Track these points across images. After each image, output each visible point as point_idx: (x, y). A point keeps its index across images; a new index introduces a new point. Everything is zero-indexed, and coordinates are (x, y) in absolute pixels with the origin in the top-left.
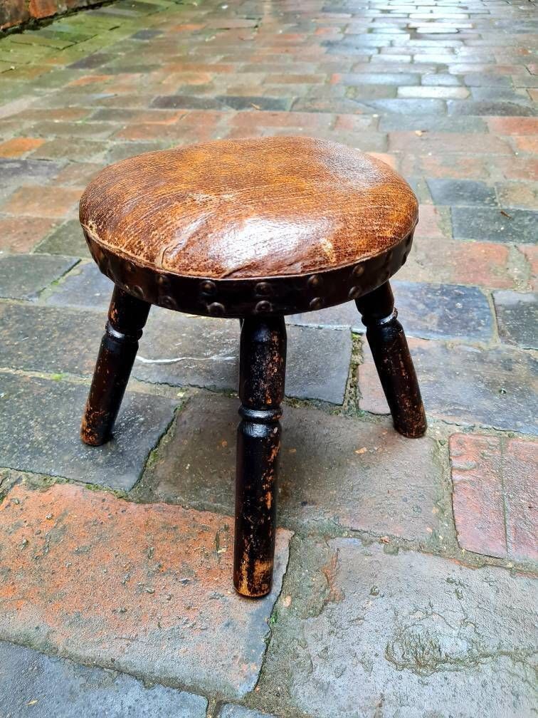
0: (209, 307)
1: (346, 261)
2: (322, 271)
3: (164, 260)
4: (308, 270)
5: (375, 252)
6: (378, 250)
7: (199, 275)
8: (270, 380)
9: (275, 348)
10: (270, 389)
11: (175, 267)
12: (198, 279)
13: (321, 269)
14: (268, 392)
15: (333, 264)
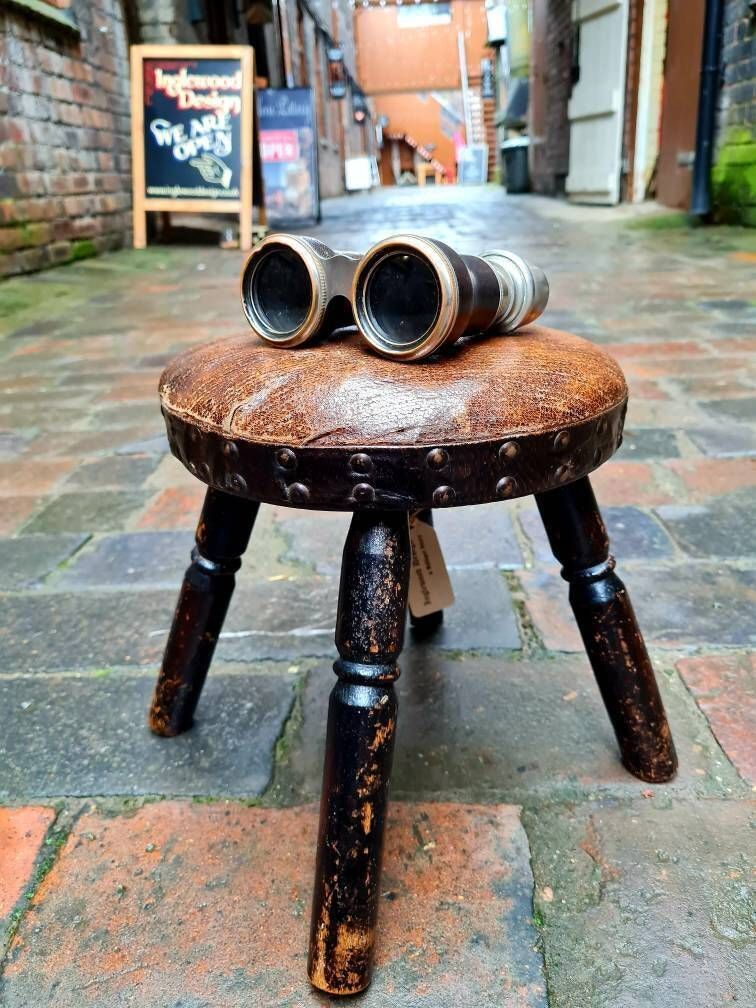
0: (288, 491)
2: (450, 444)
3: (234, 421)
4: (427, 440)
7: (275, 441)
8: (378, 615)
9: (387, 566)
10: (375, 629)
11: (246, 429)
12: (273, 446)
13: (446, 441)
14: (373, 633)
15: (466, 435)
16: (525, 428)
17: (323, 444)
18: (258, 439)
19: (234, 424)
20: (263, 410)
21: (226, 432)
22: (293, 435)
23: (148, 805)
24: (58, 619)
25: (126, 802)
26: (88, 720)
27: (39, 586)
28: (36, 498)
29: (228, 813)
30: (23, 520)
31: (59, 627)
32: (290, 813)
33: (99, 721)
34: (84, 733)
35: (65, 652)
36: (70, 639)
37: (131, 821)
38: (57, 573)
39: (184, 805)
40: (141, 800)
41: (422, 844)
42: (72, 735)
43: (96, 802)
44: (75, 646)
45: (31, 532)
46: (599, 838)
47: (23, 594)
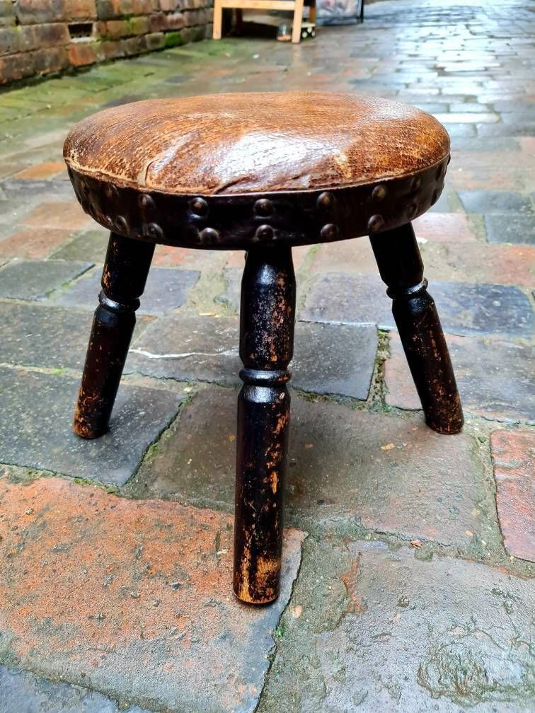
0: (200, 234)
1: (363, 178)
2: (335, 188)
3: (148, 177)
4: (317, 185)
5: (398, 173)
6: (402, 171)
7: (188, 192)
8: (275, 332)
9: (281, 293)
10: (274, 343)
11: (160, 183)
12: (187, 196)
13: (333, 185)
14: (273, 347)
15: (348, 180)
16: (391, 173)
17: (231, 192)
18: (172, 191)
19: (148, 179)
20: (174, 165)
21: (141, 186)
22: (204, 185)
23: (42, 479)
24: (46, 326)
25: (30, 473)
26: (31, 407)
27: (44, 300)
28: (70, 231)
29: (92, 495)
30: (56, 248)
31: (43, 333)
32: (134, 504)
33: (37, 408)
34: (23, 416)
35: (39, 352)
36: (47, 342)
37: (26, 488)
38: (59, 291)
39: (66, 483)
40: (41, 473)
41: (217, 549)
42: (15, 416)
43: (11, 469)
44: (49, 348)
45: (57, 257)
46: (358, 573)
47: (30, 305)
